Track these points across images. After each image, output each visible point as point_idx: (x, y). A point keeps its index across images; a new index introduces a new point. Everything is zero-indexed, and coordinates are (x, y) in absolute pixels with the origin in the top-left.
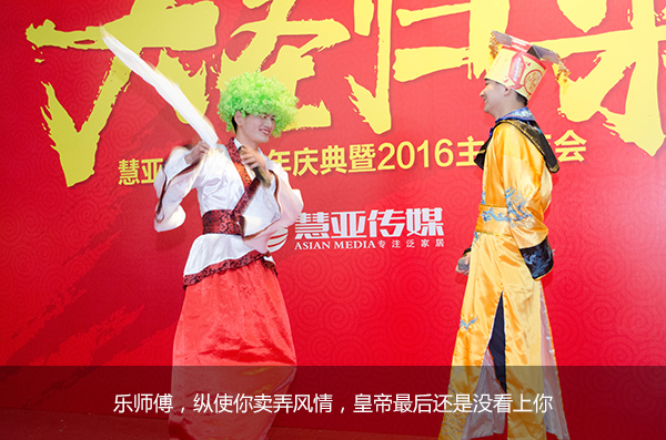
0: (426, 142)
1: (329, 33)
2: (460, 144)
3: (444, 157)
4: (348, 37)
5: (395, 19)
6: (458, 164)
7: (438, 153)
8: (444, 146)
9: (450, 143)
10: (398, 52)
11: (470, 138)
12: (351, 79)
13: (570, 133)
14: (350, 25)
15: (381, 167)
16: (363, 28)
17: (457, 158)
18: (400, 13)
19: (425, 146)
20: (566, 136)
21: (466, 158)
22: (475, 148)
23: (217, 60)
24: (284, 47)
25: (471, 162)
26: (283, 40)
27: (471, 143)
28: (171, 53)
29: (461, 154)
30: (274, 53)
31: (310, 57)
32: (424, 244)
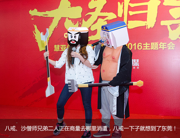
0: (135, 43)
1: (111, 16)
2: (144, 44)
3: (140, 47)
4: (116, 17)
5: (128, 14)
6: (143, 49)
7: (138, 46)
8: (140, 44)
9: (141, 44)
10: (129, 21)
11: (146, 43)
13: (171, 43)
14: (117, 14)
16: (120, 15)
17: (143, 48)
18: (130, 12)
19: (135, 44)
21: (145, 48)
22: (148, 45)
23: (82, 21)
24: (99, 19)
25: (146, 49)
26: (99, 17)
27: (146, 44)
28: (69, 19)
29: (144, 47)
30: (97, 20)
31: (106, 22)
32: (134, 68)
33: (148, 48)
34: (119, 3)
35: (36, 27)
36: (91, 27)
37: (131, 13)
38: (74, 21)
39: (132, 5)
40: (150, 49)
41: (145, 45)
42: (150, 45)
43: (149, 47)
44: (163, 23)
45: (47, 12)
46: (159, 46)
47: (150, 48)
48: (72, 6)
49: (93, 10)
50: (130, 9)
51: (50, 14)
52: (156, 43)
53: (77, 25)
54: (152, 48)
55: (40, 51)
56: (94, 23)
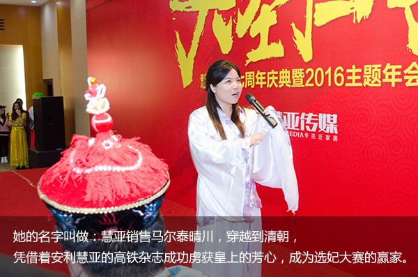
0: (330, 68)
2: (348, 71)
6: (347, 85)
7: (336, 76)
8: (339, 71)
9: (342, 70)
10: (316, 5)
11: (354, 66)
12: (293, 25)
13: (414, 64)
15: (307, 84)
17: (347, 81)
19: (329, 71)
20: (411, 67)
21: (351, 81)
22: (357, 74)
23: (236, 15)
24: (264, 5)
25: (354, 84)
26: (263, 1)
27: (354, 70)
28: (219, 12)
29: (349, 78)
30: (260, 9)
31: (275, 11)
32: (328, 138)
33: (357, 81)
35: (178, 34)
36: (250, 27)
38: (226, 16)
40: (360, 85)
41: (351, 74)
42: (361, 74)
43: (359, 77)
45: (190, 1)
46: (383, 76)
47: (361, 81)
51: (194, 3)
52: (376, 66)
53: (230, 25)
54: (366, 83)
55: (185, 87)
56: (256, 18)
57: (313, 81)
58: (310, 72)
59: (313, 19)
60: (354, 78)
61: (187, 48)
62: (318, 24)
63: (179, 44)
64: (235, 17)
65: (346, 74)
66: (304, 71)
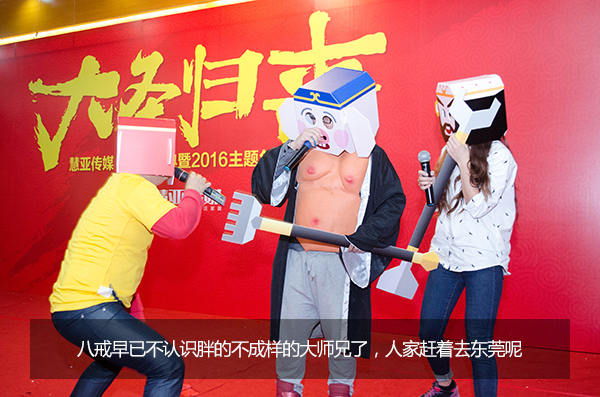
1: (171, 91)
2: (231, 155)
3: (223, 162)
4: (180, 94)
5: (202, 85)
6: (230, 165)
7: (220, 159)
8: (223, 155)
9: (226, 154)
10: (203, 103)
11: (236, 152)
12: (180, 117)
14: (182, 89)
15: (193, 166)
16: (187, 90)
17: (229, 163)
18: (205, 81)
19: (214, 155)
21: (233, 163)
22: (238, 157)
23: (118, 104)
24: (150, 98)
25: (236, 165)
26: (150, 94)
27: (236, 154)
28: (97, 99)
29: (232, 160)
30: (145, 101)
31: (162, 104)
32: (212, 208)
33: (238, 163)
34: (185, 61)
35: (39, 117)
36: (134, 116)
37: (208, 84)
38: (106, 103)
39: (211, 66)
40: (241, 165)
41: (233, 157)
42: (242, 157)
43: (240, 160)
44: (268, 105)
45: (59, 86)
47: (242, 162)
48: (102, 70)
49: (139, 79)
50: (206, 74)
51: (64, 88)
52: (254, 152)
53: (110, 113)
54: (246, 164)
55: (46, 170)
56: (140, 108)
57: (199, 163)
58: (196, 156)
59: (200, 114)
60: (236, 160)
61: (52, 133)
62: (204, 117)
63: (40, 126)
64: (117, 105)
65: (229, 157)
66: (191, 155)
